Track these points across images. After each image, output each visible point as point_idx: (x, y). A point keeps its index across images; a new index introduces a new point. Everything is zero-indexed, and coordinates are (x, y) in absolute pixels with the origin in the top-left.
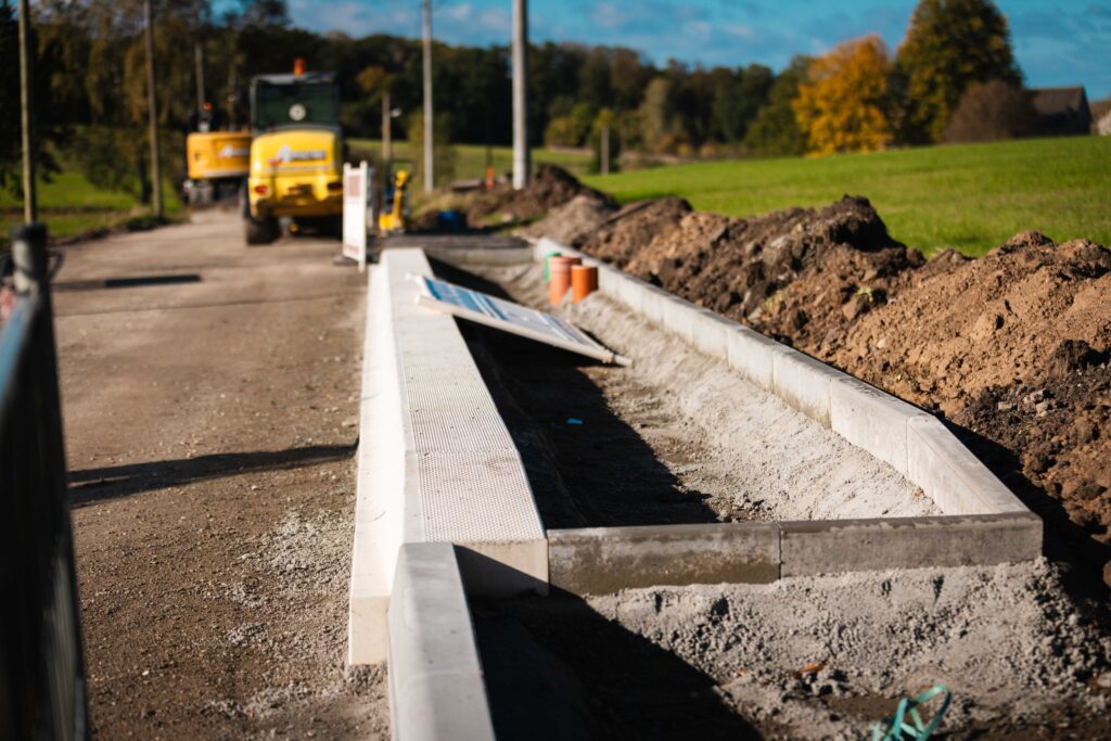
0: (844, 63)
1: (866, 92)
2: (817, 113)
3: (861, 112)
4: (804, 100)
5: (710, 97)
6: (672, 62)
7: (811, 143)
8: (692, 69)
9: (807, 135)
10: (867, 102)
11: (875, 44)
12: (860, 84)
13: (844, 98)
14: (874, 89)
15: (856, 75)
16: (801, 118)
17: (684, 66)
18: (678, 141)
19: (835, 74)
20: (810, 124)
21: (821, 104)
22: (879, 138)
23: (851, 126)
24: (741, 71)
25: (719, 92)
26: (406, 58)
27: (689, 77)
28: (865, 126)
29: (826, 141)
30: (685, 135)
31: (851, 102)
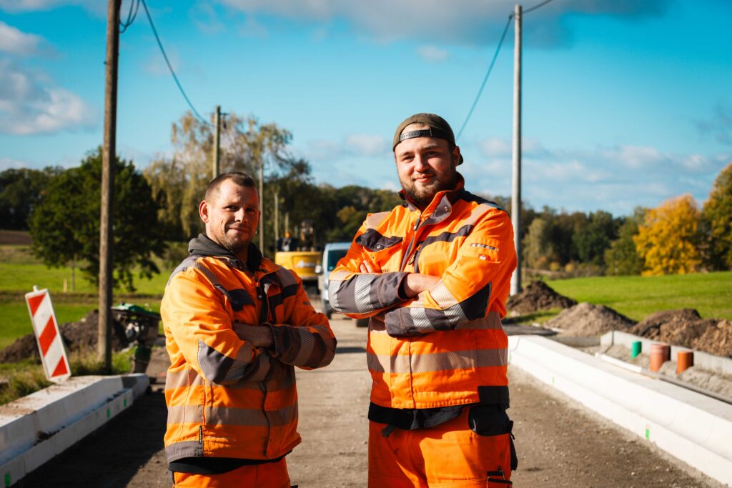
0: (668, 212)
1: (683, 233)
2: (650, 245)
3: (680, 245)
4: (642, 236)
5: (572, 232)
6: (546, 208)
7: (646, 264)
8: (559, 213)
9: (644, 260)
10: (683, 239)
11: (689, 200)
12: (680, 227)
13: (669, 236)
14: (688, 231)
15: (676, 221)
16: (639, 248)
17: (554, 211)
18: (550, 261)
19: (663, 219)
20: (646, 253)
21: (653, 240)
22: (691, 263)
23: (673, 254)
24: (591, 215)
25: (577, 229)
26: (370, 201)
27: (558, 218)
28: (683, 255)
29: (656, 264)
30: (554, 257)
31: (673, 238)
